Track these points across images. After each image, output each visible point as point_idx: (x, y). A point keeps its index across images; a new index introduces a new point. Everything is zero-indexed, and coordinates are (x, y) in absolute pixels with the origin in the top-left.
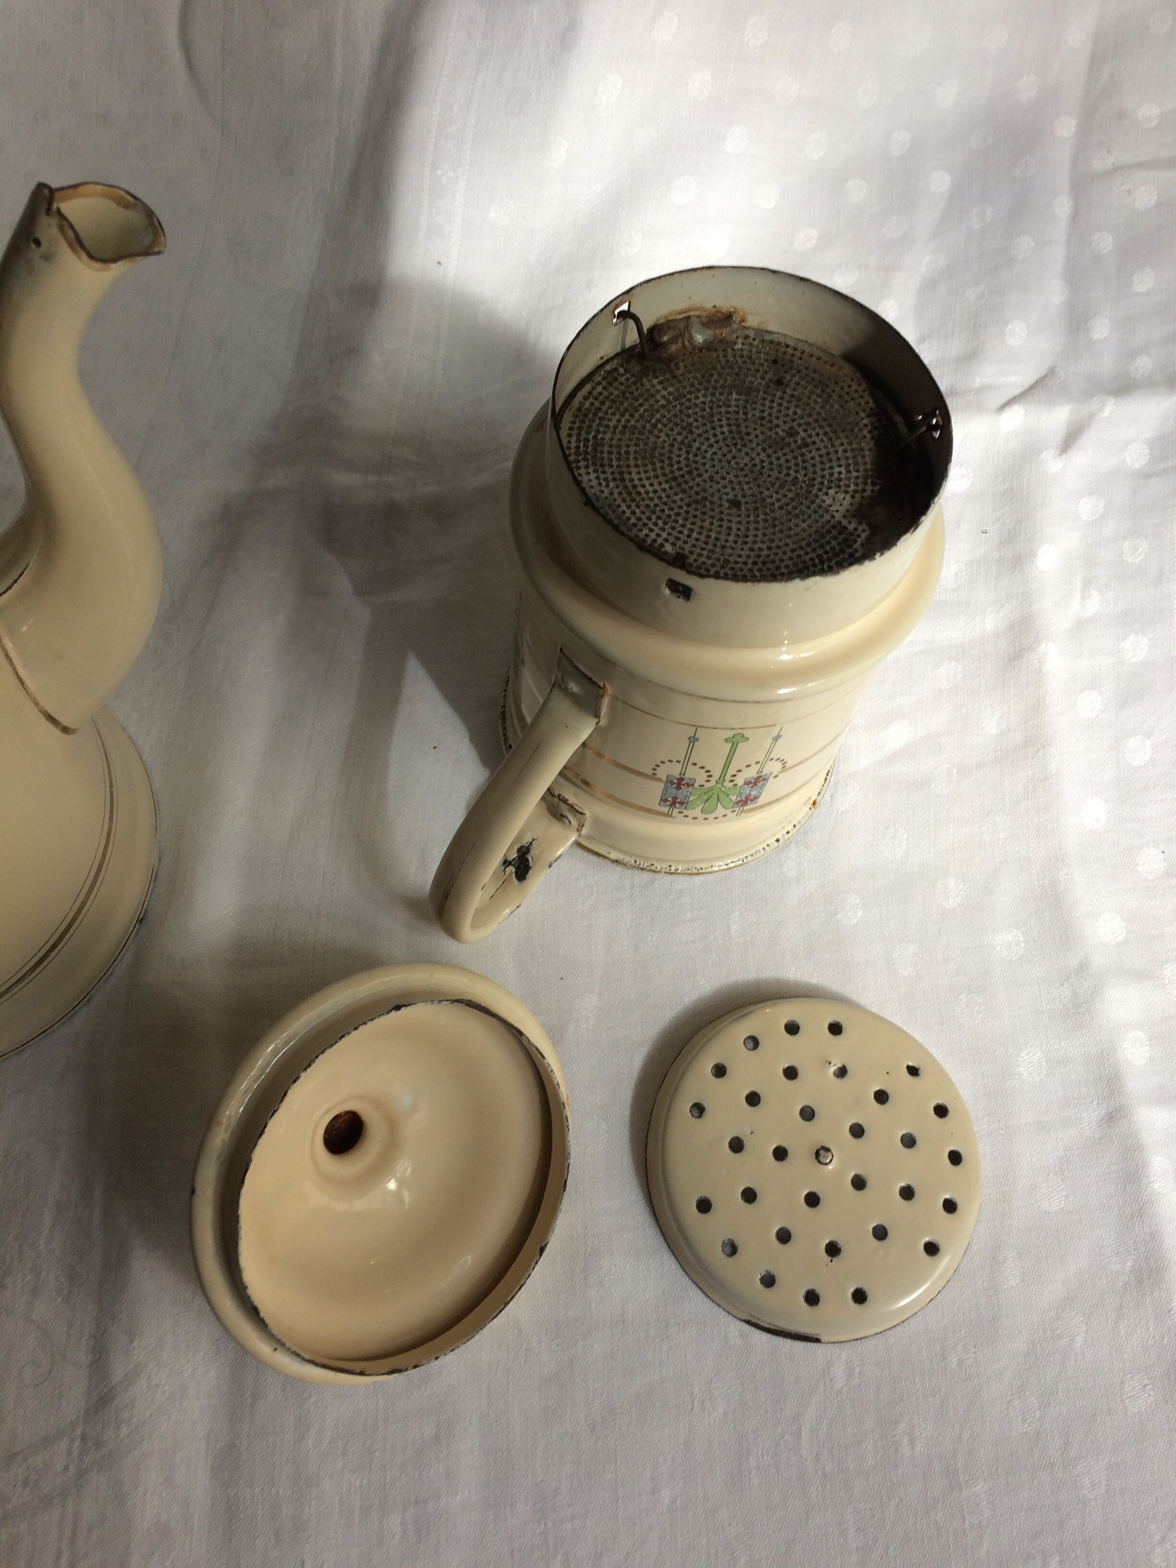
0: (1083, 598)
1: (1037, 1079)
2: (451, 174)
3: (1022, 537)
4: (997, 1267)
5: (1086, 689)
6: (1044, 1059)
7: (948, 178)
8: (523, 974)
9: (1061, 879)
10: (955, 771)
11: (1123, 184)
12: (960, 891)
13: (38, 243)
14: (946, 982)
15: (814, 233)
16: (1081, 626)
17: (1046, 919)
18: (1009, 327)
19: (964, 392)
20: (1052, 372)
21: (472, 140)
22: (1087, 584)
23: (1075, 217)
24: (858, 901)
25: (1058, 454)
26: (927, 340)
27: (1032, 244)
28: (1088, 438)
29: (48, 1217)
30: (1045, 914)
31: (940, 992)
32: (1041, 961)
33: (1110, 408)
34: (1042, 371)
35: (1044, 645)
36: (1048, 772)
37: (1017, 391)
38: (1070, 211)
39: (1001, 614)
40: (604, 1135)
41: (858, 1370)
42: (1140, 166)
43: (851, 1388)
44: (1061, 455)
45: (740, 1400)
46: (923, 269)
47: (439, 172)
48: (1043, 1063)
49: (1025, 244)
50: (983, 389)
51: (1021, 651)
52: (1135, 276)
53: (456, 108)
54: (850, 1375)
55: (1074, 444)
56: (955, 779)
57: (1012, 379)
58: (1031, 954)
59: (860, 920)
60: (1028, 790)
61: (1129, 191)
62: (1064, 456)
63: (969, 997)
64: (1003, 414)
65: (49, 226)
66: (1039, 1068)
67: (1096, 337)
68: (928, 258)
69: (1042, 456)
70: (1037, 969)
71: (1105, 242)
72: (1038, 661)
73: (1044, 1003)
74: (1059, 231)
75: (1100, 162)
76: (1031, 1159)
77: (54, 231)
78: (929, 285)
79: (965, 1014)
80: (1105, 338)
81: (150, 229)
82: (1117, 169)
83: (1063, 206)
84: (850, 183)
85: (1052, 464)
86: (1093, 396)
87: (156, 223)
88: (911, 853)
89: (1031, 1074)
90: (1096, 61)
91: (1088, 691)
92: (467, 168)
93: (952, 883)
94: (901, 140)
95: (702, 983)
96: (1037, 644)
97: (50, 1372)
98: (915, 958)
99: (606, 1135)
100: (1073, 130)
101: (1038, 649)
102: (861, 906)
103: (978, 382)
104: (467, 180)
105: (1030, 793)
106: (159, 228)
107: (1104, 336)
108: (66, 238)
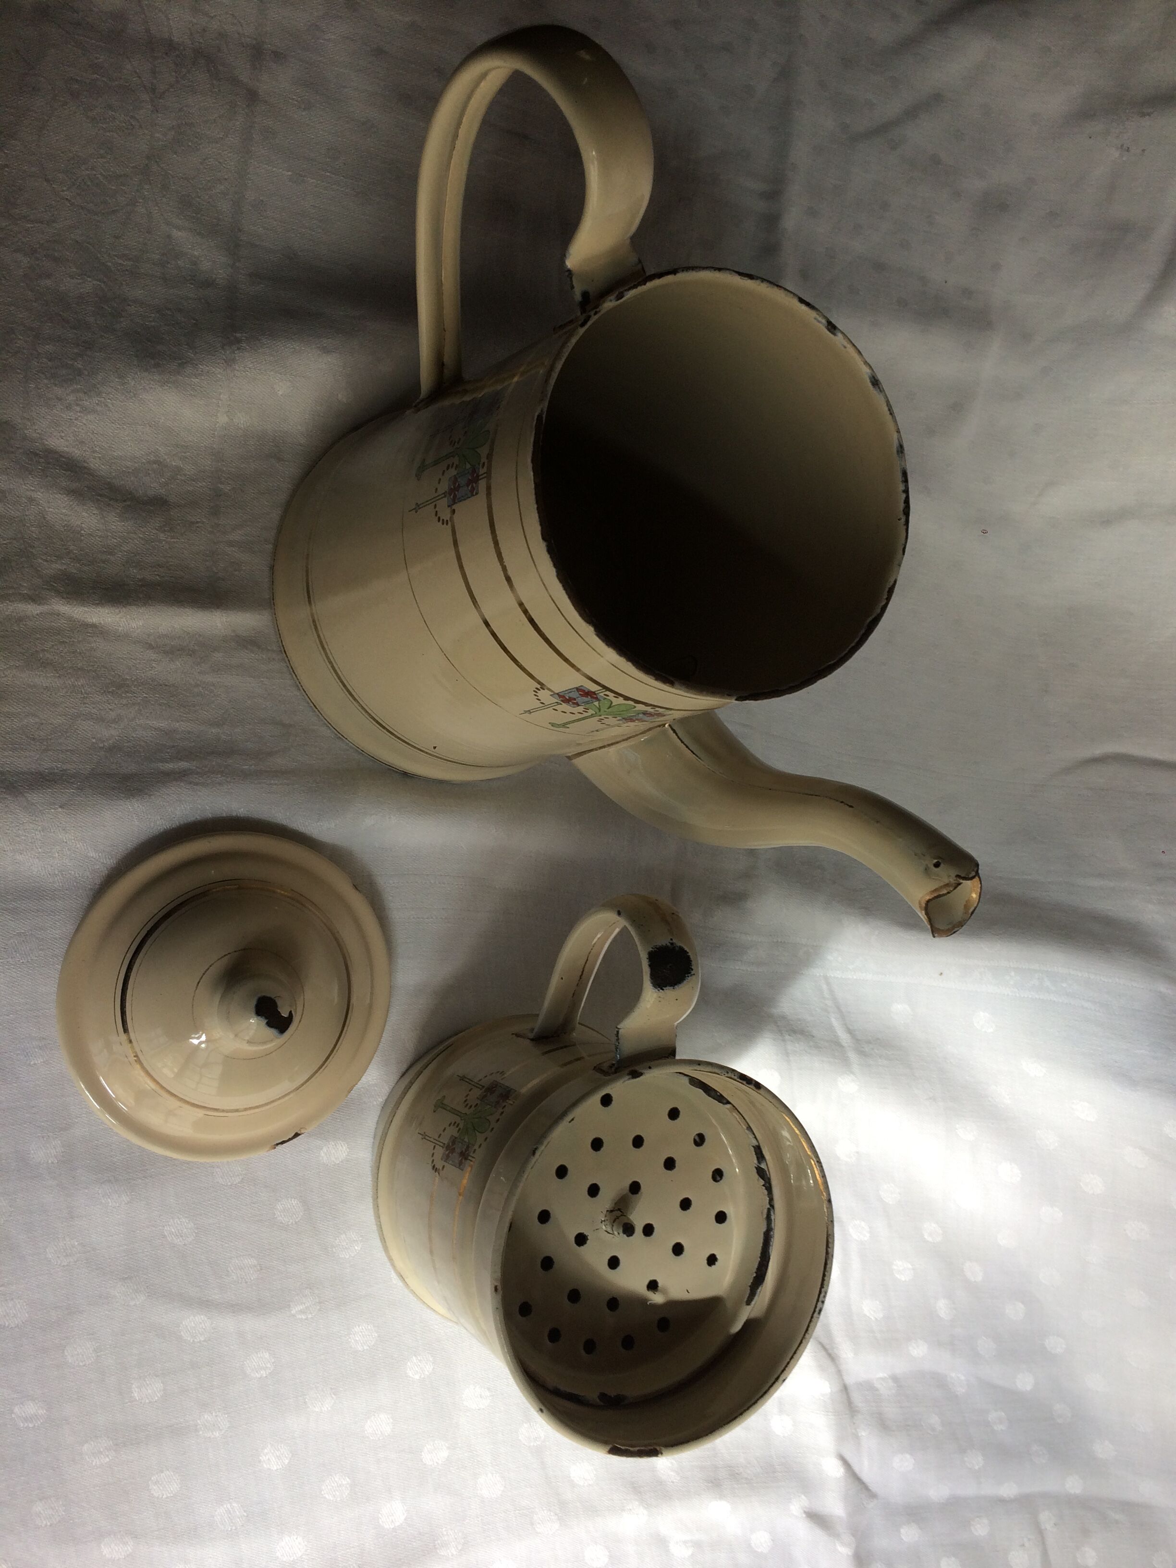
0: (685, 1542)
1: (278, 1554)
2: (1012, 983)
3: (736, 1486)
4: (119, 1537)
5: (610, 1552)
6: (296, 1558)
7: (1029, 1388)
8: (362, 1089)
9: (448, 1551)
10: (538, 1443)
11: (1029, 1540)
12: (437, 1463)
13: (937, 865)
14: (360, 1464)
15: (979, 1278)
16: (661, 1542)
17: (414, 1544)
18: (908, 1456)
19: (854, 1423)
20: (873, 1495)
21: (1039, 999)
22: (698, 1545)
23: (1002, 1501)
24: (427, 1373)
25: (805, 1510)
26: (895, 1385)
27: (977, 1467)
28: (819, 1534)
29: (163, 724)
30: (419, 1542)
31: (351, 1460)
32: (379, 1545)
33: (844, 1550)
34: (873, 1487)
35: (645, 1512)
36: (538, 1526)
37: (856, 1468)
38: (1005, 1495)
39: (672, 1473)
40: (229, 1181)
41: (31, 1425)
42: (1045, 1554)
43: (15, 1421)
44: (805, 1512)
45: (4, 1326)
46: (953, 1375)
47: (1013, 974)
48: (292, 1558)
49: (976, 1461)
50: (857, 1437)
51: (640, 1492)
52: (953, 1559)
53: (1064, 985)
54: (26, 1420)
55: (815, 1523)
56: (532, 1444)
57: (866, 1463)
58: (385, 1535)
59: (410, 1379)
60: (523, 1510)
61: (1023, 1545)
62: (804, 1516)
63: (348, 1486)
64: (836, 1459)
65: (949, 876)
66: (288, 1554)
67: (902, 1531)
68: (963, 1378)
69: (803, 1497)
70: (371, 1543)
71: (980, 1529)
72: (631, 1508)
73: (343, 1552)
74: (989, 1489)
75: (1046, 1518)
76: (211, 1557)
77: (946, 881)
78: (940, 1382)
79: (333, 1485)
80: (902, 1539)
81: (950, 926)
82: (1041, 1533)
83: (1009, 1490)
84: (1022, 1306)
85: (797, 1507)
86: (853, 1535)
87: (956, 929)
88: (468, 1414)
89: (283, 1548)
90: (1126, 1506)
91: (608, 1554)
92: (1017, 995)
93: (444, 1454)
94: (1055, 1344)
95: (356, 1248)
96: (646, 1506)
97: (34, 739)
98: (380, 1433)
99: (229, 1184)
100: (1072, 1491)
101: (641, 1507)
102: (423, 1376)
103: (863, 1433)
104: (1008, 995)
105: (520, 1512)
106: (953, 932)
107: (903, 1537)
108: (941, 888)
